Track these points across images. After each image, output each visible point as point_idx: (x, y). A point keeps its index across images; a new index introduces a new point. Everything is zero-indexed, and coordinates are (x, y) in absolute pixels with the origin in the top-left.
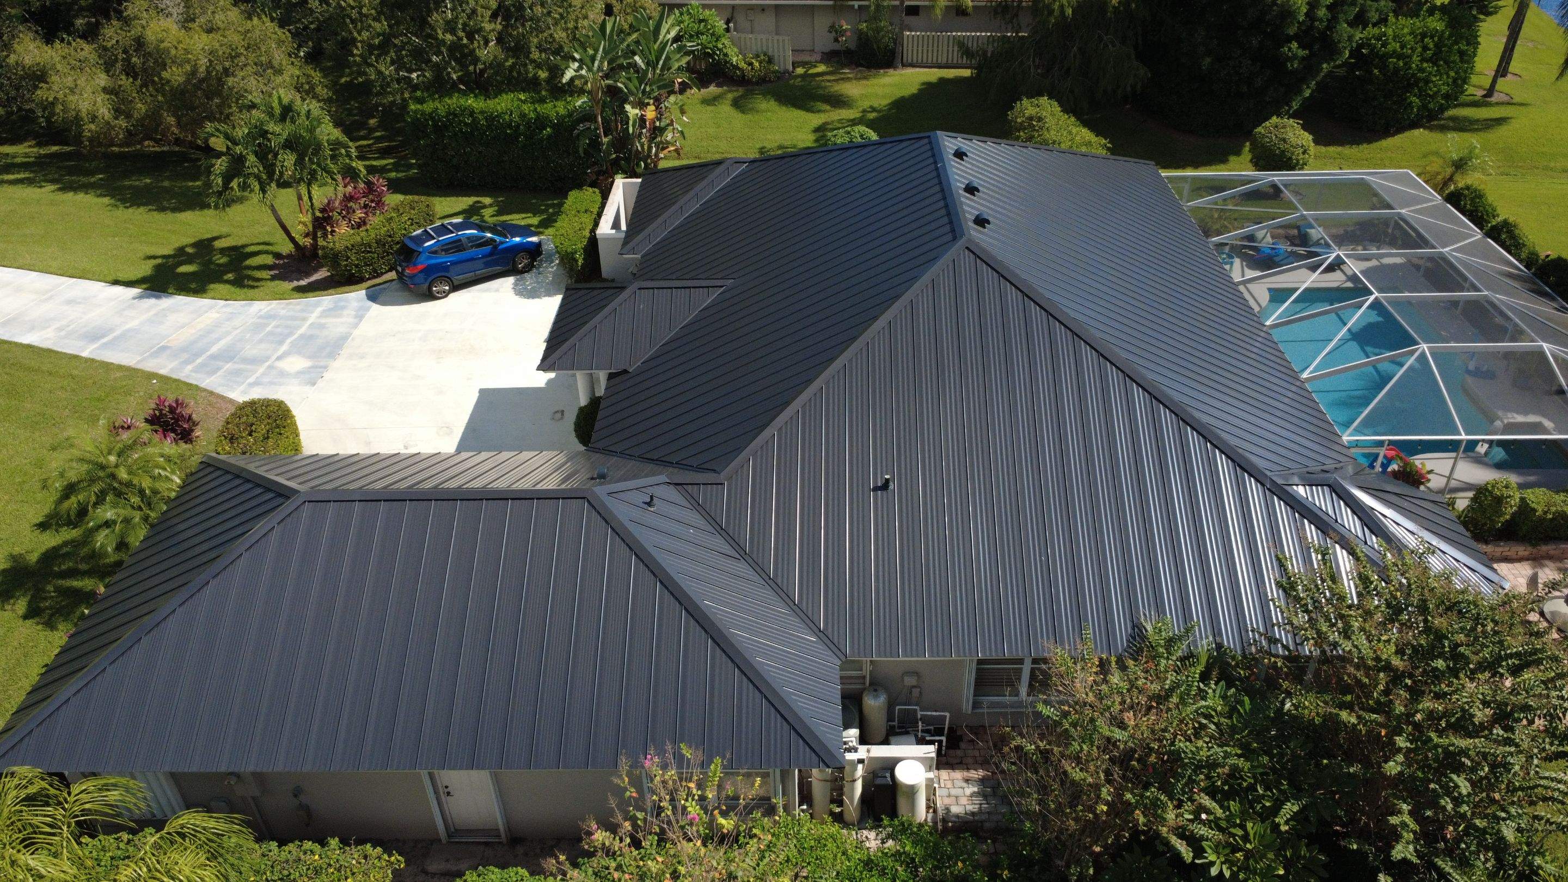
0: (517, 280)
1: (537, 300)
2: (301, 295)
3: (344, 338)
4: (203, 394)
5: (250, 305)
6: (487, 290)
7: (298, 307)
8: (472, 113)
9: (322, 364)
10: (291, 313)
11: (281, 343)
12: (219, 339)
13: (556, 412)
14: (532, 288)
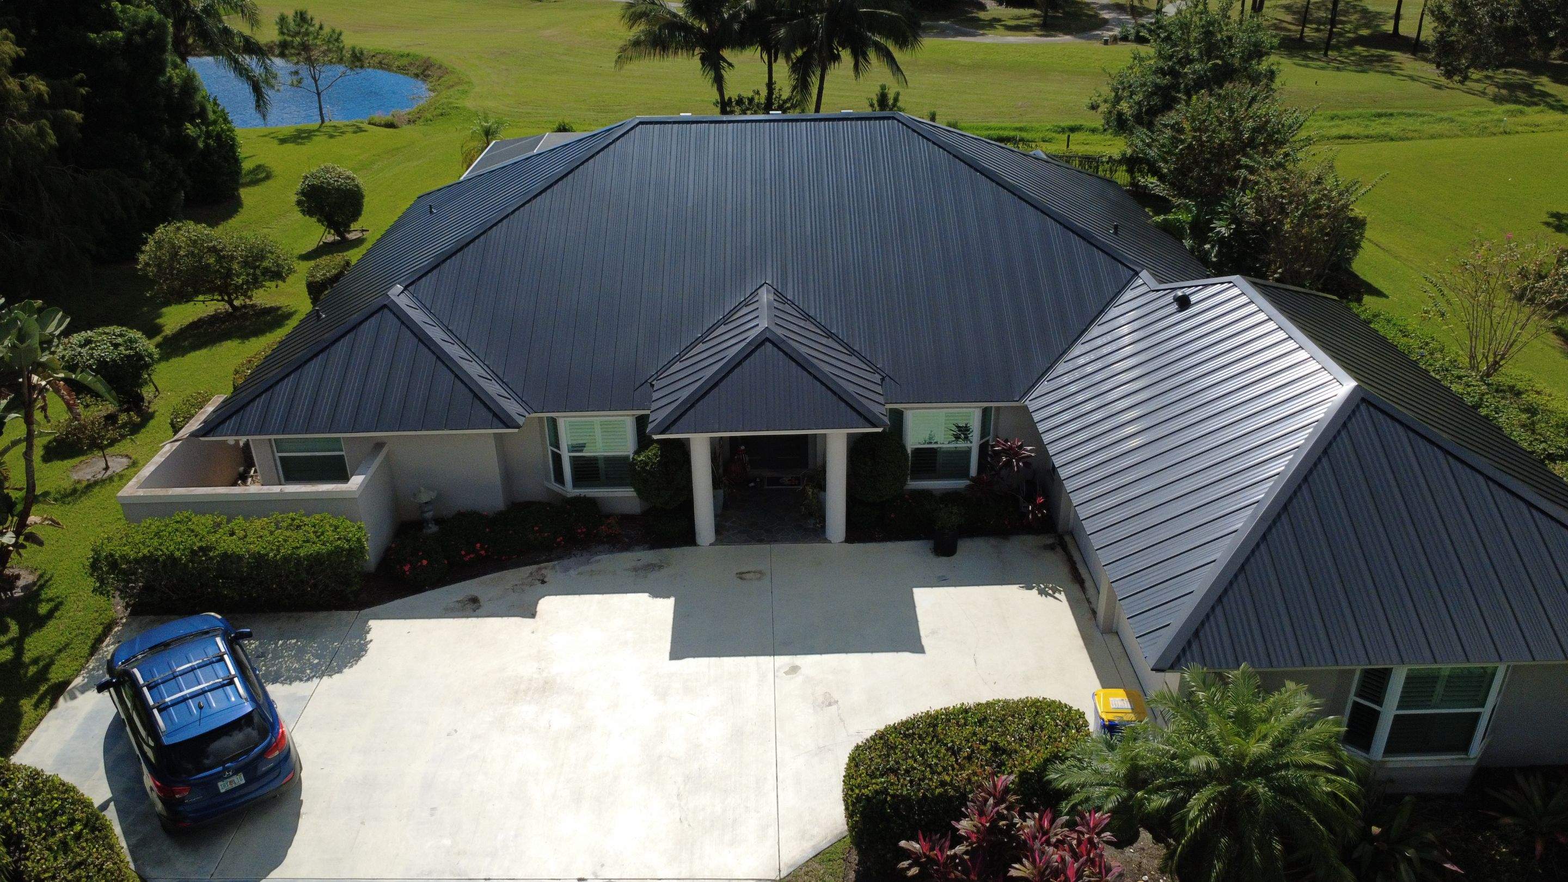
0: (273, 679)
1: (372, 647)
13: (741, 578)
14: (316, 657)
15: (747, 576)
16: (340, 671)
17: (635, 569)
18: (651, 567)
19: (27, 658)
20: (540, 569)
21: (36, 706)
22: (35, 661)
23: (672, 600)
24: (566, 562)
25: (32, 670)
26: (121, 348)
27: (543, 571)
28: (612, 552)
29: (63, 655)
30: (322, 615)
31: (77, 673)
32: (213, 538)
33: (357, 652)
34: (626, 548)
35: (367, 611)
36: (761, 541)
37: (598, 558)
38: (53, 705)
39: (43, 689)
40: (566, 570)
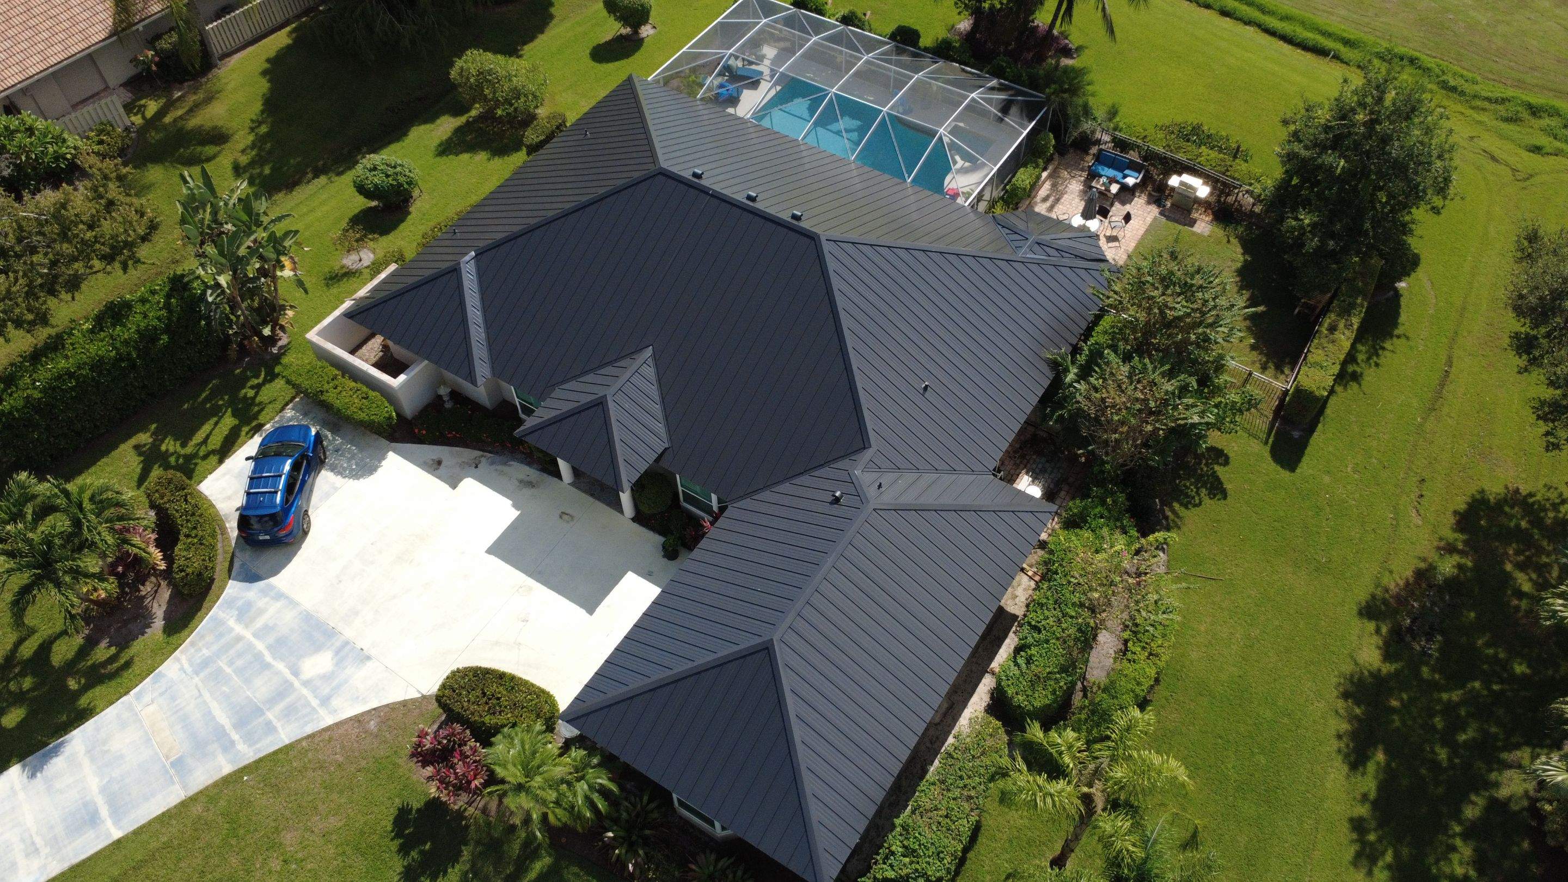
0: (333, 469)
1: (380, 470)
2: (186, 632)
3: (308, 617)
4: (304, 744)
5: (161, 675)
6: (327, 495)
7: (209, 638)
8: (71, 375)
9: (338, 644)
10: (215, 647)
11: (268, 666)
12: (208, 714)
13: (561, 517)
14: (356, 465)
15: (565, 517)
16: (358, 479)
17: (521, 481)
18: (531, 484)
19: (258, 399)
20: (482, 456)
21: (247, 433)
22: (261, 403)
23: (518, 513)
24: (497, 458)
25: (256, 409)
26: (390, 179)
27: (483, 460)
28: (522, 462)
29: (271, 406)
30: (376, 436)
31: (268, 422)
32: (326, 387)
33: (371, 470)
34: (529, 464)
35: (393, 444)
36: (592, 495)
37: (512, 463)
38: (252, 437)
39: (254, 424)
40: (492, 463)
